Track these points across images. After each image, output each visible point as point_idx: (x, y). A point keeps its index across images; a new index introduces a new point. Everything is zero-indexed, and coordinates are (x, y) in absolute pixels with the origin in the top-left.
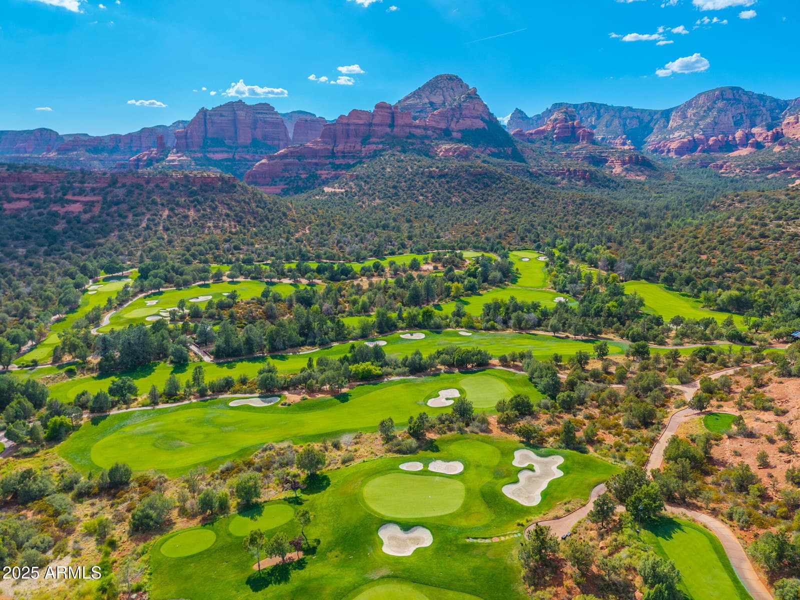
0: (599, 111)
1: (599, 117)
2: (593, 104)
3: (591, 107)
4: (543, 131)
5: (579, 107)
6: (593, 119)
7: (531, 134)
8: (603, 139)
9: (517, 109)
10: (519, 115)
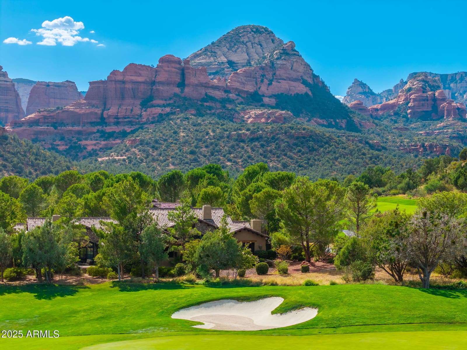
4: (393, 106)
7: (377, 110)
9: (356, 80)
10: (360, 90)
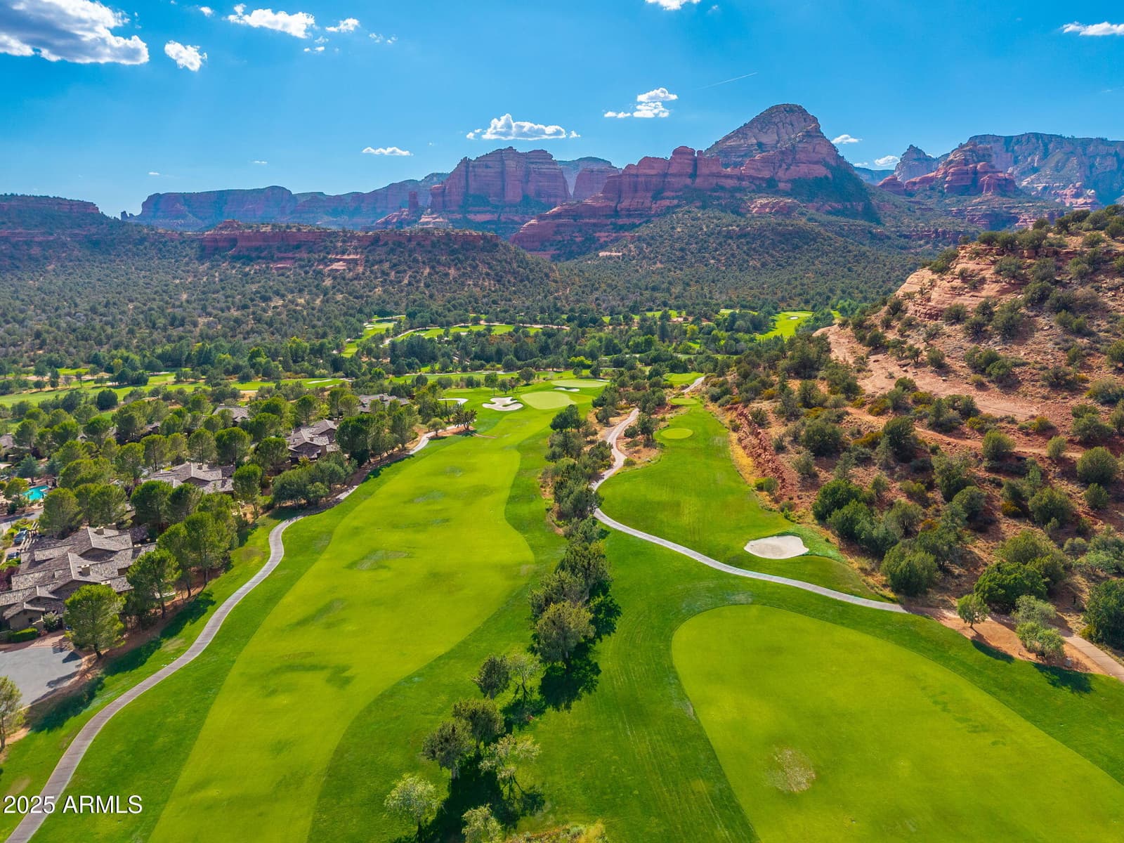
0: (1046, 145)
1: (1046, 154)
2: (1037, 136)
3: (1034, 140)
4: (932, 179)
5: (1014, 140)
6: (1036, 159)
7: (915, 183)
8: (1045, 188)
9: (911, 146)
10: (915, 156)
